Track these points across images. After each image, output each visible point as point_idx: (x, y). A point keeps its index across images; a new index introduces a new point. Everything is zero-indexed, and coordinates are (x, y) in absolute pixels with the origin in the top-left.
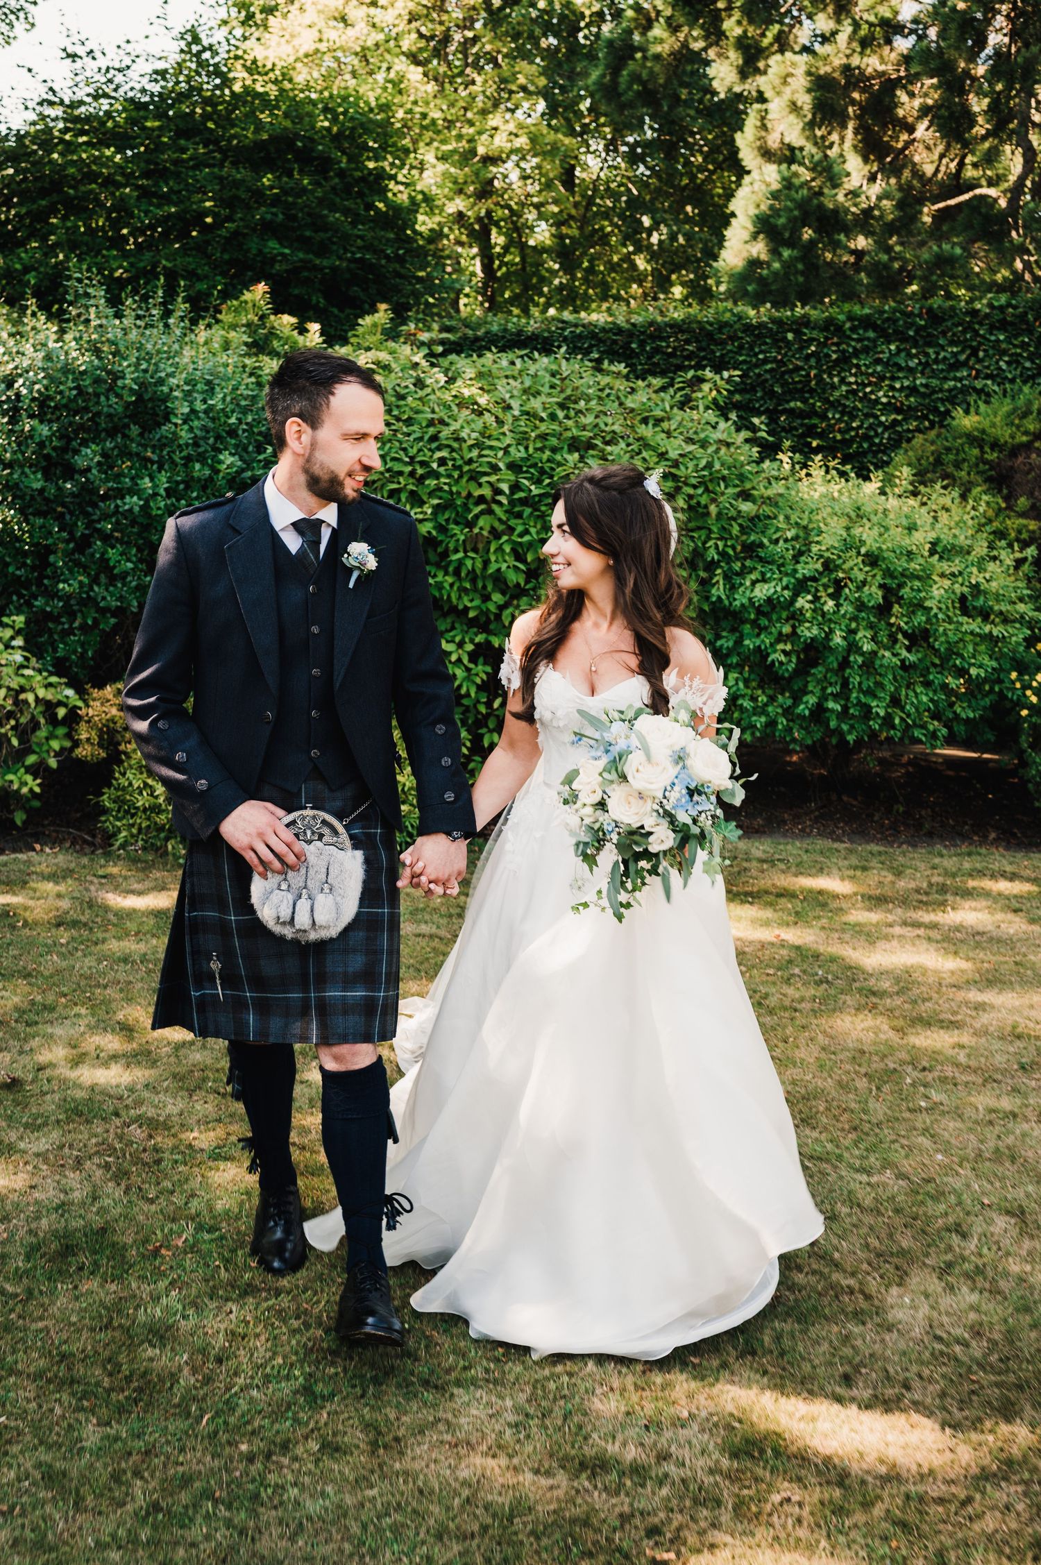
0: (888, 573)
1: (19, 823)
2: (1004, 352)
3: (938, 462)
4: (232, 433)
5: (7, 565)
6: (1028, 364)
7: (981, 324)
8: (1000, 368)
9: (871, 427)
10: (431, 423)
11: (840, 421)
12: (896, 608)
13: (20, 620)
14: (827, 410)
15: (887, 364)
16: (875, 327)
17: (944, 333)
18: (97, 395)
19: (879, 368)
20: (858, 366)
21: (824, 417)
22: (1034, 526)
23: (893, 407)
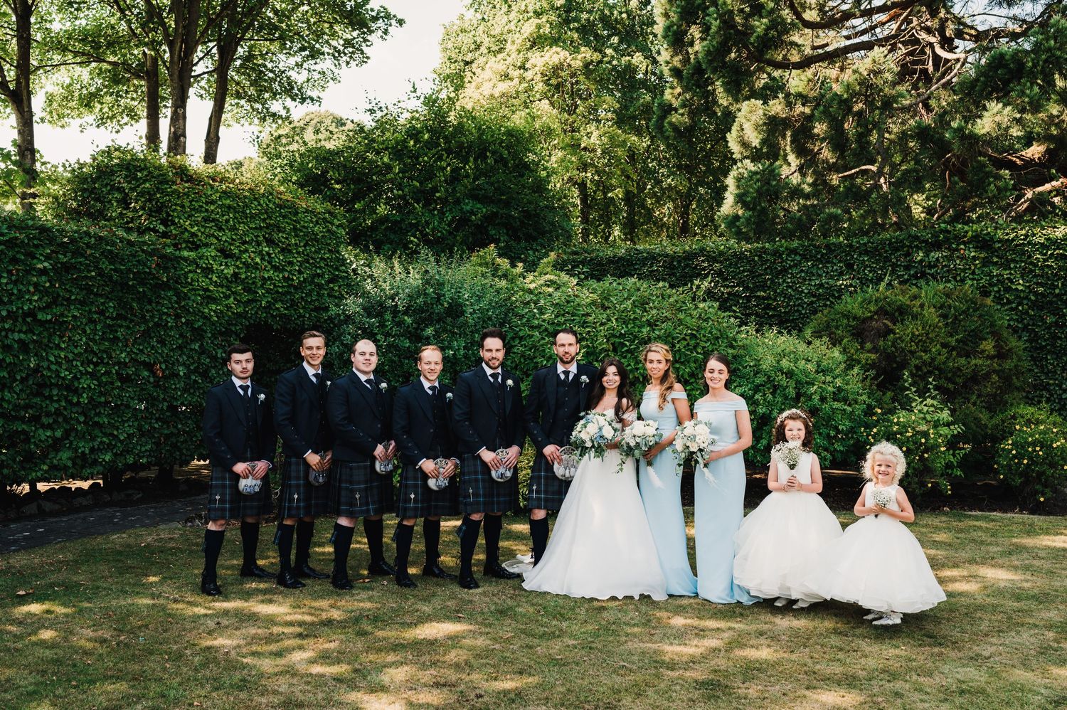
0: (798, 382)
2: (867, 266)
3: (828, 326)
4: (490, 319)
6: (879, 272)
7: (854, 251)
8: (865, 274)
9: (800, 305)
10: (583, 315)
11: (783, 302)
14: (776, 296)
15: (807, 273)
16: (800, 254)
17: (836, 257)
18: (432, 304)
19: (803, 275)
20: (792, 274)
21: (775, 300)
22: (873, 356)
23: (811, 294)
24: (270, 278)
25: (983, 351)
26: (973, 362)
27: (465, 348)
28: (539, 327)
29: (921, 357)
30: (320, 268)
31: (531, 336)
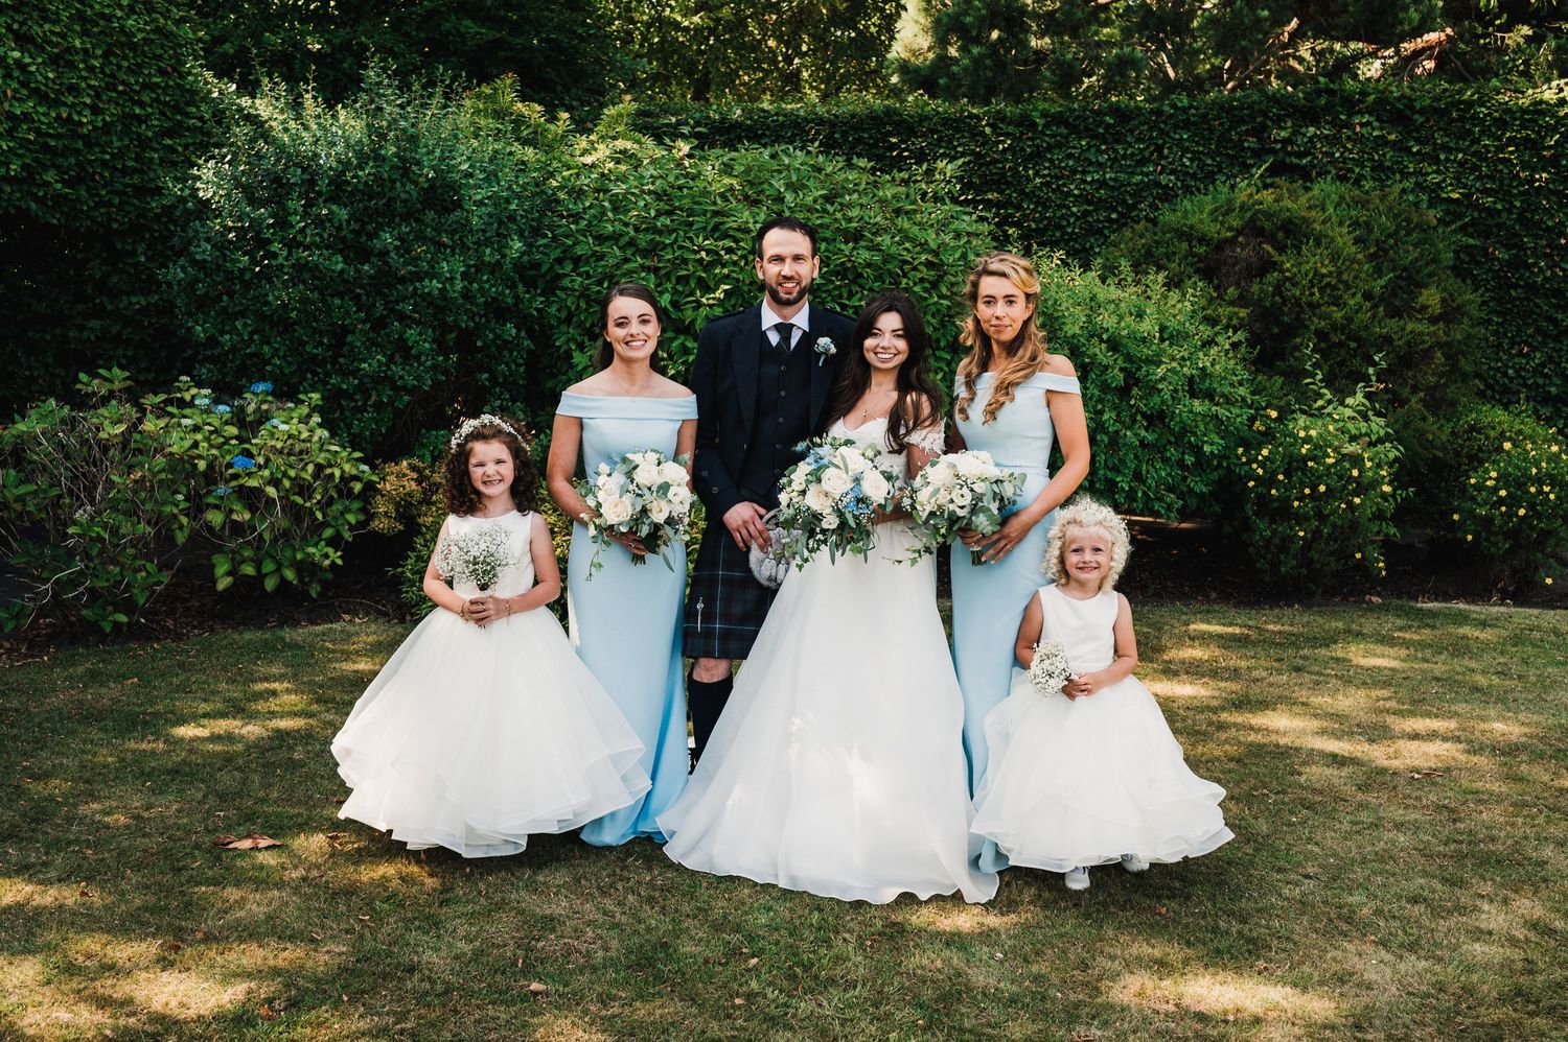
0: (1128, 358)
1: (314, 595)
2: (1187, 150)
4: (512, 218)
5: (303, 344)
6: (1209, 162)
7: (1165, 123)
8: (1184, 165)
9: (1062, 217)
11: (1035, 211)
12: (1135, 391)
13: (315, 396)
14: (1022, 200)
15: (1078, 160)
16: (1067, 124)
17: (1131, 131)
18: (394, 182)
19: (1071, 163)
20: (1051, 161)
21: (1019, 207)
22: (1243, 313)
23: (1084, 198)
24: (26, 117)
25: (1424, 308)
26: (1410, 327)
27: (464, 276)
28: (614, 238)
29: (1328, 317)
30: (142, 104)
31: (601, 257)
